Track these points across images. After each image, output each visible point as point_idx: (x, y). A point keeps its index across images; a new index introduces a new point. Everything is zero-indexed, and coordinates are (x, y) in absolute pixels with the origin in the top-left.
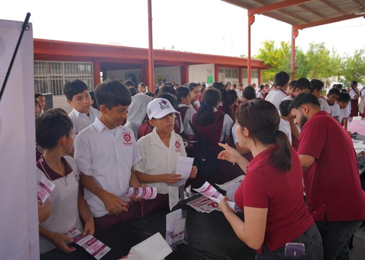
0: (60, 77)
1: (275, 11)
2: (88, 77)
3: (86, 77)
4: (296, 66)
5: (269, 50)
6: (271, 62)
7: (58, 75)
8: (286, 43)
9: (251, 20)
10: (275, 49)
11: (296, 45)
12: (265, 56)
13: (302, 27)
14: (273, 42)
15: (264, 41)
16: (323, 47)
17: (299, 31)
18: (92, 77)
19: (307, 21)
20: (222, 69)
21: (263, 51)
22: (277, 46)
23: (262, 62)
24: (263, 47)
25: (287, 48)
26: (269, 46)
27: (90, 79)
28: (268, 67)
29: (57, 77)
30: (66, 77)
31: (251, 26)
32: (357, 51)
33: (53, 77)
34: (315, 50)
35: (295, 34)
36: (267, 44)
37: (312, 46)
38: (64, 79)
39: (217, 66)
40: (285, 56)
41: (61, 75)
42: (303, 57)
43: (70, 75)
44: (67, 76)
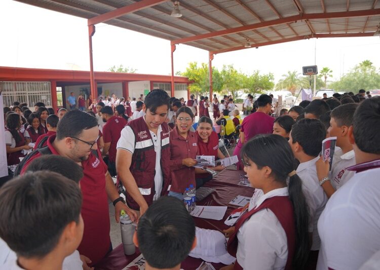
0: (24, 93)
1: (192, 42)
2: (47, 93)
3: (45, 93)
4: (213, 81)
5: (193, 69)
6: (194, 78)
7: (23, 92)
8: (205, 64)
9: (173, 49)
10: (198, 68)
11: (212, 66)
12: (189, 74)
13: (216, 53)
14: (196, 64)
15: (190, 63)
16: (232, 67)
17: (214, 55)
18: (50, 93)
19: (219, 48)
20: (156, 84)
21: (188, 70)
22: (199, 66)
23: (187, 79)
24: (189, 67)
25: (206, 67)
26: (193, 66)
27: (49, 94)
28: (192, 82)
29: (21, 94)
30: (29, 94)
31: (174, 53)
32: (255, 71)
33: (19, 94)
34: (227, 69)
35: (211, 58)
36: (191, 65)
37: (225, 67)
38: (27, 95)
39: (151, 82)
40: (205, 74)
41: (25, 92)
42: (217, 75)
43: (32, 92)
44: (30, 92)
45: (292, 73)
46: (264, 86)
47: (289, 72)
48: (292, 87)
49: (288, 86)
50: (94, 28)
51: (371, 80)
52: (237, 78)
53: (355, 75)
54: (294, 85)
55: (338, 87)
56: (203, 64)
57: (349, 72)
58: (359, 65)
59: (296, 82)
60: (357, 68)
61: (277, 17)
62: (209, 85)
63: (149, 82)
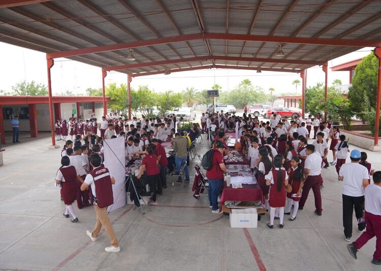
5: (113, 90)
6: (115, 98)
8: (124, 85)
9: (105, 75)
10: (117, 89)
11: (131, 87)
13: (134, 76)
14: (116, 84)
16: (147, 88)
22: (118, 87)
23: (109, 98)
25: (124, 88)
26: (113, 87)
28: (114, 101)
31: (105, 78)
34: (143, 90)
35: (130, 80)
37: (141, 88)
39: (78, 105)
40: (123, 93)
42: (135, 94)
45: (190, 89)
46: (175, 104)
47: (187, 89)
48: (190, 101)
49: (187, 100)
50: (53, 61)
51: (251, 96)
52: (152, 98)
53: (239, 91)
54: (192, 100)
55: (226, 101)
56: (122, 85)
57: (235, 89)
58: (241, 83)
59: (194, 97)
60: (240, 85)
61: (194, 56)
62: (128, 104)
63: (76, 103)
